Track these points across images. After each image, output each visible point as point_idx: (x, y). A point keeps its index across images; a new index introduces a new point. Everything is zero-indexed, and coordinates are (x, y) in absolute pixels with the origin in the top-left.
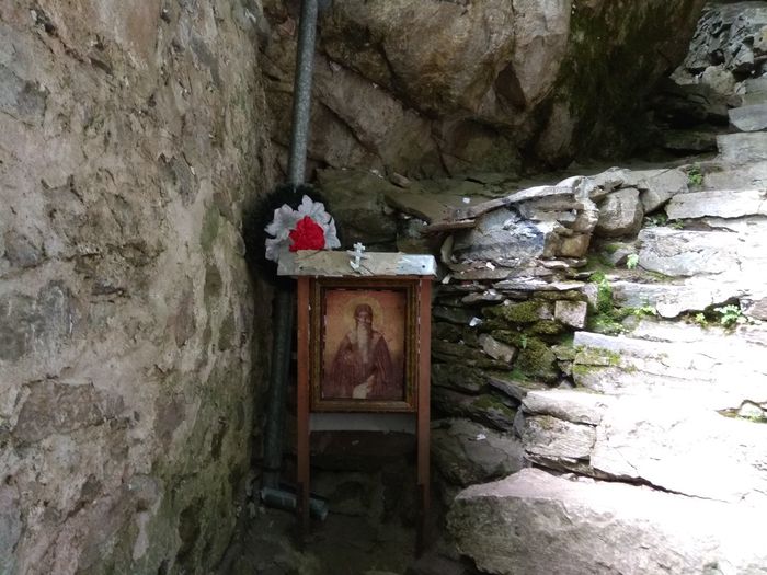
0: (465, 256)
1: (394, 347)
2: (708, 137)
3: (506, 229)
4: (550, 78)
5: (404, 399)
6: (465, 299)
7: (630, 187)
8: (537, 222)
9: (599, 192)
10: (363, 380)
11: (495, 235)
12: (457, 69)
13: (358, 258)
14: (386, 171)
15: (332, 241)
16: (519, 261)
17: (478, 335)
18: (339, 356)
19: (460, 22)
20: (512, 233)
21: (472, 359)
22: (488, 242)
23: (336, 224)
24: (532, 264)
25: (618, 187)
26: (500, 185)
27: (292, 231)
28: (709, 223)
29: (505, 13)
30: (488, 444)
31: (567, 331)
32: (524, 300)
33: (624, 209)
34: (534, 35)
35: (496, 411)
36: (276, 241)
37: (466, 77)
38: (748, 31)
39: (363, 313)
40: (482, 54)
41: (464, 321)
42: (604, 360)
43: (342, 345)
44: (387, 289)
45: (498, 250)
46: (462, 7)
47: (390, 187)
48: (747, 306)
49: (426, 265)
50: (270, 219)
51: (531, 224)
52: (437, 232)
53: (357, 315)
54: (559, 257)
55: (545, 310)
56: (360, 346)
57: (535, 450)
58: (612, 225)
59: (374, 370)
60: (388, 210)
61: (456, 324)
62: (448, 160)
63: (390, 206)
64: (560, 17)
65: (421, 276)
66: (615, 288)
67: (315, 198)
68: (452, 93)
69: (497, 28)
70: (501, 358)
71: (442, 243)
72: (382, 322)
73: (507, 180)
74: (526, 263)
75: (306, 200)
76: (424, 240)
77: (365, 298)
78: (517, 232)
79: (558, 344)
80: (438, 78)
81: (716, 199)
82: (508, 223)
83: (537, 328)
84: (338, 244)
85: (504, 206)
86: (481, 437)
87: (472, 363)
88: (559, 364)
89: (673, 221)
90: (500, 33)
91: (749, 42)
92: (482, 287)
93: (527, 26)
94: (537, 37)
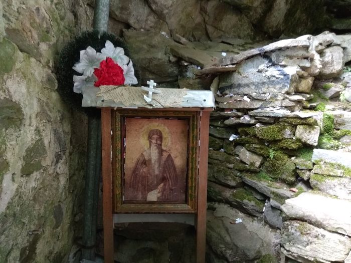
0: (227, 91)
1: (179, 162)
3: (260, 71)
5: (186, 202)
6: (227, 122)
7: (337, 45)
8: (284, 66)
9: (320, 48)
10: (155, 187)
11: (251, 77)
13: (150, 93)
14: (171, 33)
15: (131, 78)
16: (268, 96)
17: (235, 146)
18: (136, 169)
20: (264, 75)
21: (230, 163)
23: (134, 65)
26: (243, 46)
27: (96, 69)
31: (307, 148)
32: (271, 124)
33: (335, 60)
35: (250, 203)
36: (83, 77)
39: (155, 136)
41: (225, 137)
42: (339, 172)
43: (138, 161)
44: (174, 117)
47: (174, 43)
50: (77, 59)
51: (280, 68)
52: (207, 75)
53: (150, 138)
55: (288, 132)
56: (153, 161)
57: (294, 249)
59: (164, 179)
60: (173, 59)
61: (219, 138)
62: (210, 29)
63: (175, 56)
65: (203, 109)
67: (117, 44)
70: (252, 164)
71: (211, 82)
72: (170, 144)
73: (246, 43)
74: (274, 97)
75: (109, 44)
76: (198, 80)
77: (156, 125)
78: (268, 74)
79: (297, 157)
82: (261, 67)
83: (281, 145)
84: (135, 81)
86: (239, 221)
87: (231, 166)
88: (298, 171)
92: (240, 114)
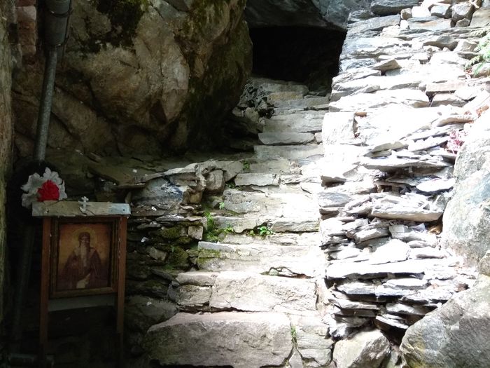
0: (139, 203)
1: (103, 256)
2: (249, 144)
3: (162, 189)
4: (178, 110)
5: (109, 285)
6: (139, 227)
7: (218, 169)
8: (179, 186)
9: (206, 172)
10: (84, 277)
11: (157, 192)
12: (132, 99)
13: (85, 206)
14: (84, 151)
15: (63, 195)
16: (169, 206)
17: (146, 247)
18: (68, 264)
19: (134, 77)
20: (166, 191)
21: (142, 261)
22: (152, 196)
23: (65, 185)
24: (177, 208)
25: (214, 169)
26: (151, 162)
27: (39, 189)
28: (253, 188)
29: (158, 75)
30: (154, 306)
31: (195, 242)
32: (171, 227)
33: (217, 180)
34: (172, 88)
35: (158, 288)
36: (29, 195)
37: (136, 105)
38: (265, 94)
39: (85, 237)
40: (146, 94)
41: (137, 240)
42: (213, 255)
43: (70, 257)
44: (100, 223)
45: (158, 200)
46: (136, 70)
47: (90, 161)
48: (270, 226)
49: (125, 209)
50: (25, 181)
51: (176, 187)
52: (122, 189)
53: (80, 239)
54: (189, 204)
55: (183, 231)
56: (82, 257)
58: (212, 188)
59: (90, 270)
60: (89, 175)
61: (132, 241)
62: (121, 146)
63: (92, 173)
64: (185, 81)
65: (123, 215)
66: (215, 219)
67: (53, 169)
68: (128, 112)
69: (154, 83)
70: (160, 259)
71: (126, 196)
72: (96, 242)
73: (155, 160)
74: (173, 207)
75: (48, 170)
76: (114, 194)
77: (85, 229)
78: (169, 191)
79: (189, 249)
80: (121, 103)
81: (256, 177)
82: (164, 186)
83: (179, 241)
84: (65, 196)
85: (162, 177)
86: (149, 303)
87: (143, 263)
88: (191, 259)
89: (238, 186)
90: (155, 85)
91: (265, 99)
92: (149, 220)
93: (168, 83)
94: (174, 89)
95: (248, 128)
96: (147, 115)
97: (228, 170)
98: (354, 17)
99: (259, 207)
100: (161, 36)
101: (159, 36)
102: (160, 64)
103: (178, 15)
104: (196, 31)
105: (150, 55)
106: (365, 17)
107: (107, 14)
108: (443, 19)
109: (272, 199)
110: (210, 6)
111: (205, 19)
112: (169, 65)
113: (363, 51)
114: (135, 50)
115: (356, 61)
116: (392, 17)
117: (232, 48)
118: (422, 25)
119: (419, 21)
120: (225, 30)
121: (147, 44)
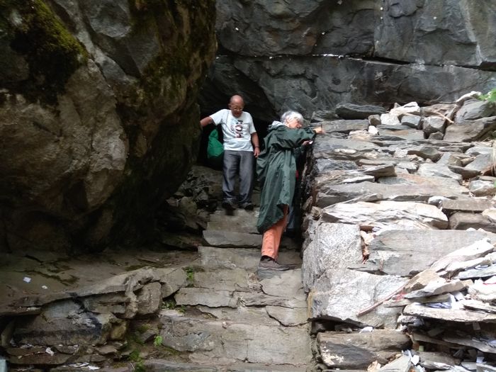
4: (106, 195)
12: (41, 177)
19: (51, 147)
22: (51, 329)
24: (89, 351)
28: (200, 309)
29: (86, 148)
34: (103, 167)
37: (47, 184)
38: (206, 184)
40: (64, 171)
45: (59, 337)
46: (56, 137)
54: (109, 342)
64: (122, 160)
66: (146, 366)
68: (32, 193)
69: (79, 157)
80: (24, 180)
81: (206, 294)
85: (71, 298)
89: (180, 306)
90: (80, 161)
91: (206, 190)
93: (99, 160)
94: (105, 169)
95: (185, 221)
96: (60, 198)
97: (167, 283)
98: (318, 117)
99: (211, 344)
100: (100, 99)
101: (96, 98)
102: (91, 134)
103: (126, 78)
104: (146, 102)
105: (79, 121)
106: (329, 118)
107: (26, 56)
108: (415, 130)
109: (233, 332)
110: (167, 77)
111: (158, 90)
112: (104, 137)
113: (341, 152)
114: (59, 112)
115: (335, 162)
116: (360, 121)
117: (181, 130)
118: (392, 132)
119: (389, 129)
120: (179, 107)
121: (77, 107)
